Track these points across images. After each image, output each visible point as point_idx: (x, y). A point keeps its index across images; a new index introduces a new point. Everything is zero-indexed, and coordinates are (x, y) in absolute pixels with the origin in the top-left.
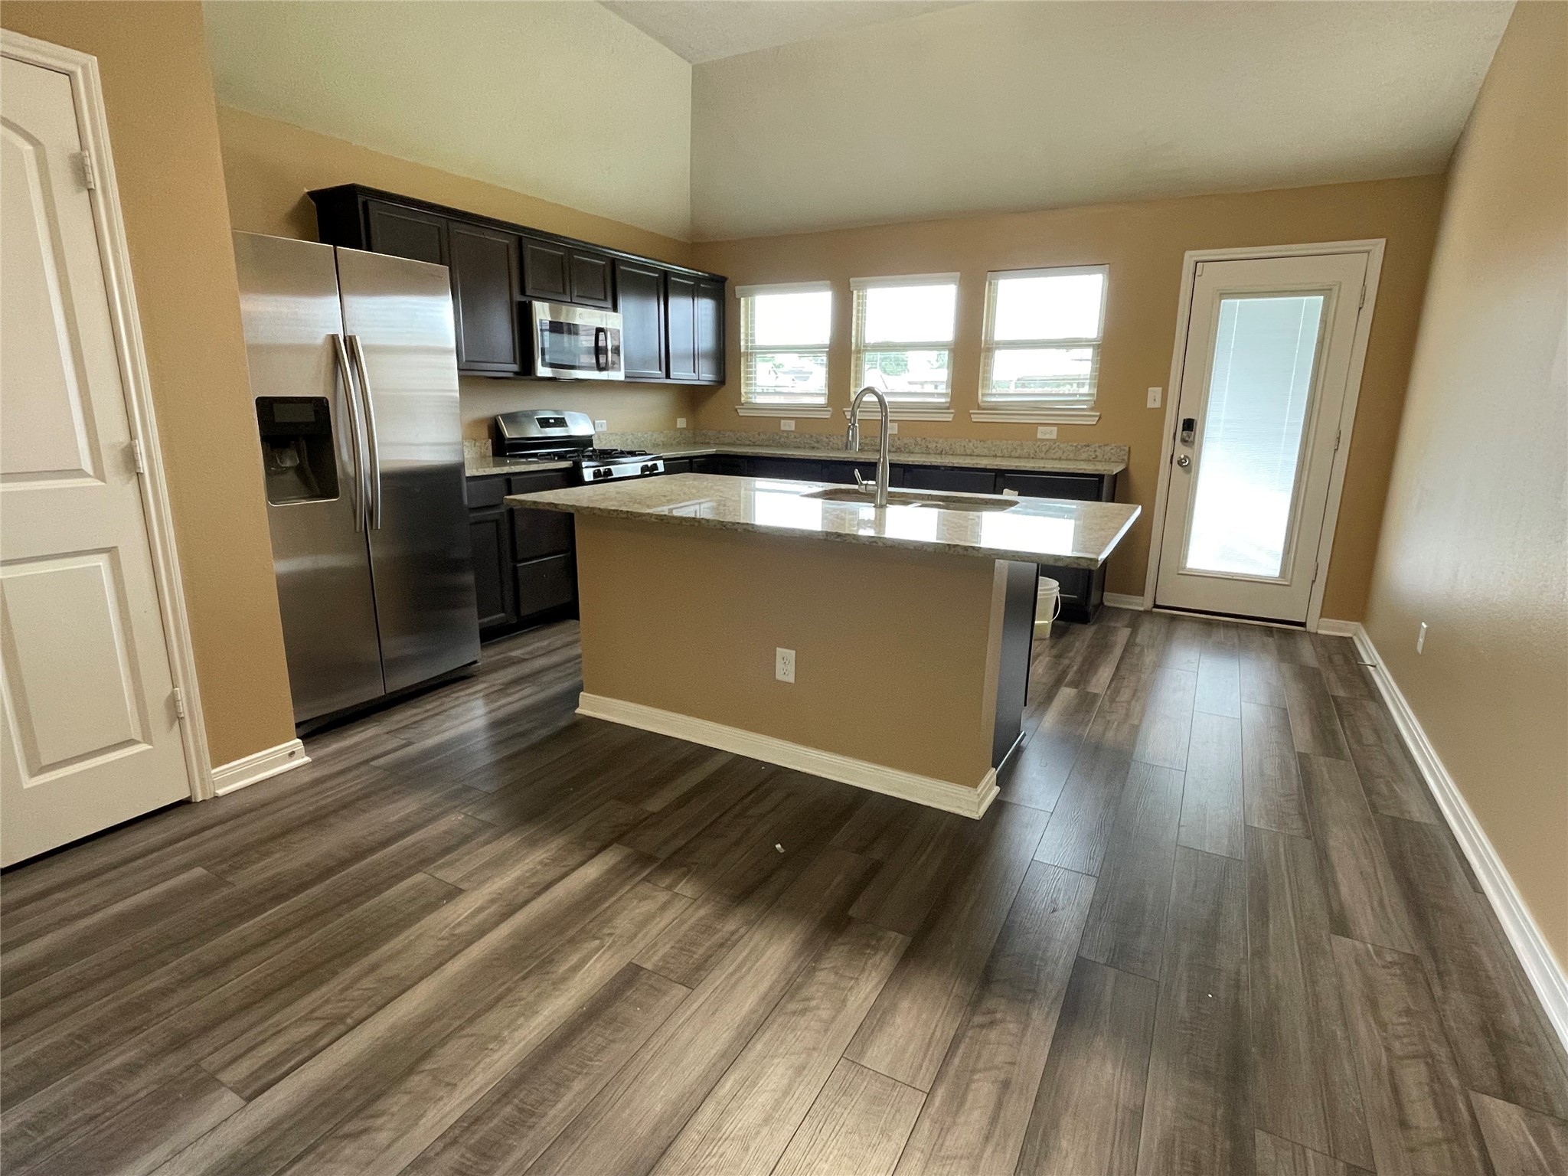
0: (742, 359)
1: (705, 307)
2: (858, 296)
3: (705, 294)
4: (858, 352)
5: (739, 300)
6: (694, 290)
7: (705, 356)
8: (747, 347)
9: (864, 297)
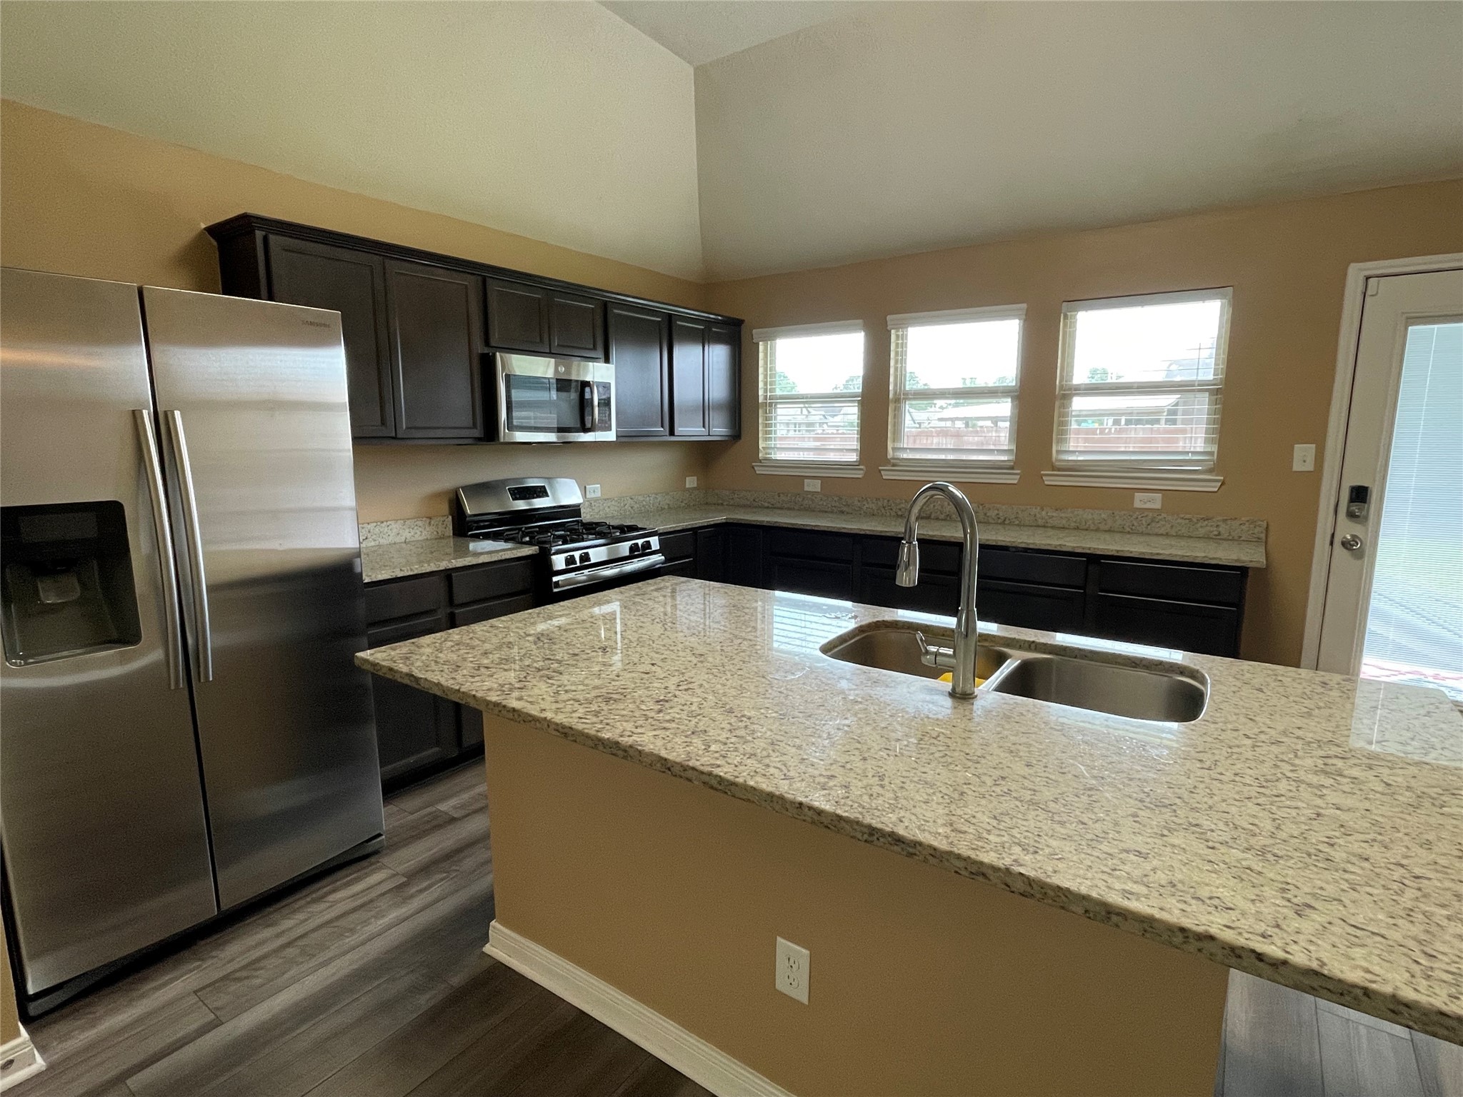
0: (760, 411)
1: (719, 355)
2: (897, 337)
3: (718, 339)
4: (897, 400)
5: (758, 345)
6: (705, 335)
7: (719, 407)
8: (766, 397)
9: (904, 337)
